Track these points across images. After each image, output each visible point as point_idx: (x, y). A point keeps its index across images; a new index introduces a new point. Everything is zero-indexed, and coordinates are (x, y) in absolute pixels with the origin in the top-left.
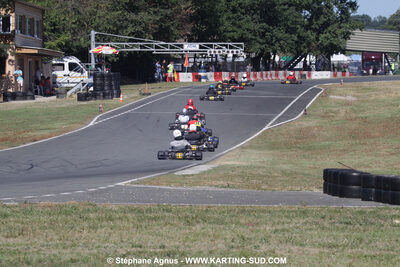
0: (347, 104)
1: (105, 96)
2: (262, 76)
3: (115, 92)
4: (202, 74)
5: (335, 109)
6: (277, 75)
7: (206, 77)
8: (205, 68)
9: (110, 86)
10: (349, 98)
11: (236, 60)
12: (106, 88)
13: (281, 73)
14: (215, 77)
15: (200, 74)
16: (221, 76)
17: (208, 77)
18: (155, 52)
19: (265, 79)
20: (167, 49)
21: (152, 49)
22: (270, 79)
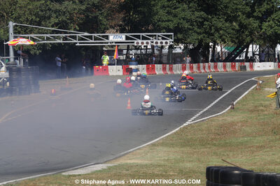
2: (199, 68)
6: (216, 67)
8: (136, 60)
13: (220, 64)
14: (148, 69)
15: (131, 67)
16: (154, 68)
17: (140, 69)
18: (78, 44)
19: (203, 71)
20: (91, 41)
21: (75, 41)
22: (208, 71)
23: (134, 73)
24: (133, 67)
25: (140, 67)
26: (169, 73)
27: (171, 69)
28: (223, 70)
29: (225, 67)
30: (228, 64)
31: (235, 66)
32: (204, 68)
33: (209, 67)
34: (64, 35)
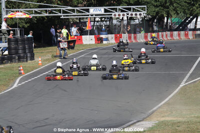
3: (29, 55)
8: (106, 30)
11: (133, 23)
12: (20, 51)
13: (175, 33)
14: (116, 38)
15: (101, 36)
17: (110, 39)
18: (62, 17)
20: (74, 14)
21: (60, 14)
22: (165, 39)
23: (105, 42)
24: (103, 36)
25: (110, 36)
26: (134, 41)
27: (135, 38)
28: (178, 38)
29: (179, 35)
30: (182, 33)
32: (162, 36)
33: (166, 35)
34: (50, 9)
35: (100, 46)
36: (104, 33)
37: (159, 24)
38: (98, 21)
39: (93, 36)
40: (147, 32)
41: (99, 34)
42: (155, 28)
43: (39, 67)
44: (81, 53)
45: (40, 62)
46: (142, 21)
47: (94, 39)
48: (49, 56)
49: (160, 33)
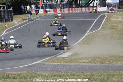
0: (120, 22)
1: (6, 21)
2: (75, 10)
3: (10, 19)
4: (48, 10)
5: (115, 25)
6: (82, 10)
7: (49, 11)
9: (8, 16)
10: (120, 19)
11: (62, 3)
12: (6, 17)
13: (84, 8)
14: (54, 11)
15: (47, 10)
16: (56, 10)
17: (51, 11)
19: (77, 11)
22: (79, 11)
23: (48, 13)
25: (51, 10)
26: (63, 12)
27: (64, 11)
28: (85, 11)
29: (85, 9)
30: (87, 8)
31: (89, 9)
33: (79, 9)
35: (46, 14)
36: (48, 8)
37: (76, 4)
38: (45, 2)
39: (43, 10)
40: (70, 8)
41: (46, 9)
42: (74, 6)
43: (15, 25)
44: (37, 18)
45: (16, 22)
46: (67, 2)
47: (43, 11)
48: (21, 19)
49: (76, 8)
